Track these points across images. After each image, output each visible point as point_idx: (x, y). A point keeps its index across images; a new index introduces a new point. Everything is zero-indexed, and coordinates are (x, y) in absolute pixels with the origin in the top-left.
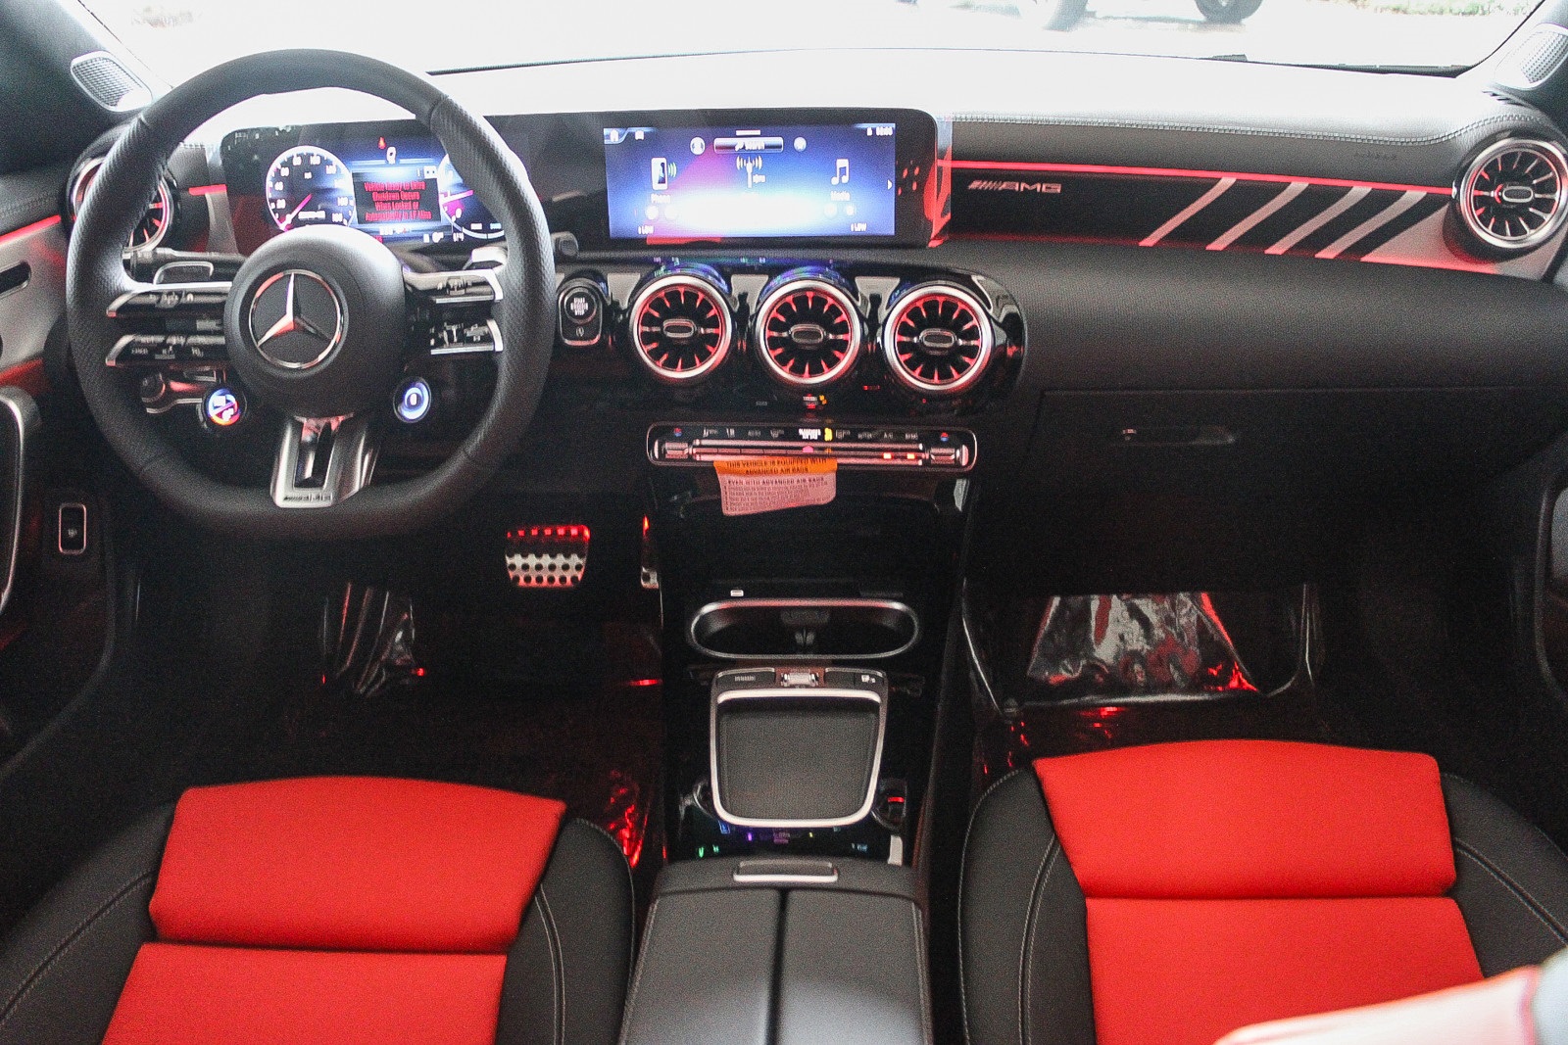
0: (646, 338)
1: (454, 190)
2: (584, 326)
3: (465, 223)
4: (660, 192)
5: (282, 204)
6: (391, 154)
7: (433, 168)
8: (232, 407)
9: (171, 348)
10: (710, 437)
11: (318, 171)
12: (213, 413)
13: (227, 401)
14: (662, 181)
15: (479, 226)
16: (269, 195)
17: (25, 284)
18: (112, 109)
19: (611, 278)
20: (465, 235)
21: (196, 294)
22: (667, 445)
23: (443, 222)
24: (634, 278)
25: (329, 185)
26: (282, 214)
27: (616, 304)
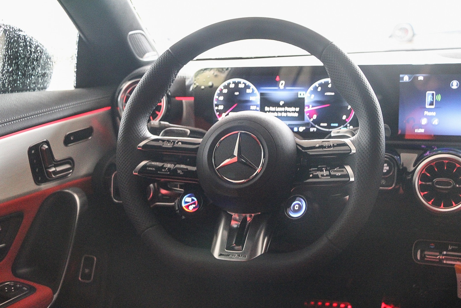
0: (422, 188)
1: (314, 104)
2: (385, 179)
3: (317, 122)
4: (429, 110)
5: (221, 107)
6: (282, 84)
7: (304, 92)
8: (194, 204)
9: (167, 169)
10: (453, 250)
11: (242, 91)
12: (184, 205)
13: (193, 200)
14: (431, 104)
15: (325, 125)
16: (215, 102)
17: (90, 138)
18: (141, 59)
19: (402, 155)
20: (317, 128)
21: (183, 143)
22: (426, 253)
23: (306, 121)
24: (414, 156)
25: (247, 98)
26: (221, 112)
27: (405, 169)
